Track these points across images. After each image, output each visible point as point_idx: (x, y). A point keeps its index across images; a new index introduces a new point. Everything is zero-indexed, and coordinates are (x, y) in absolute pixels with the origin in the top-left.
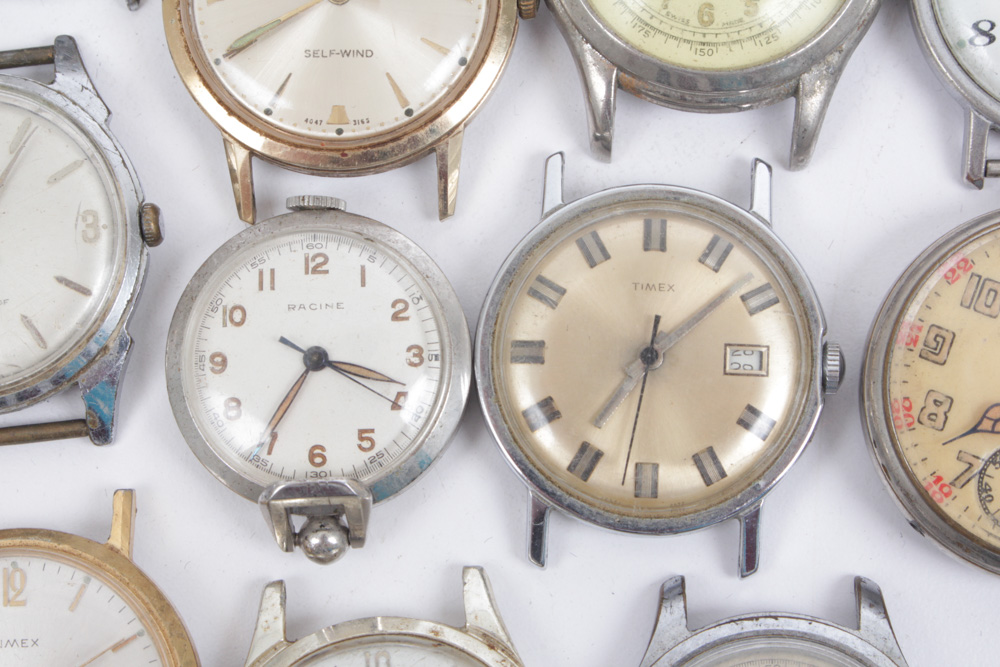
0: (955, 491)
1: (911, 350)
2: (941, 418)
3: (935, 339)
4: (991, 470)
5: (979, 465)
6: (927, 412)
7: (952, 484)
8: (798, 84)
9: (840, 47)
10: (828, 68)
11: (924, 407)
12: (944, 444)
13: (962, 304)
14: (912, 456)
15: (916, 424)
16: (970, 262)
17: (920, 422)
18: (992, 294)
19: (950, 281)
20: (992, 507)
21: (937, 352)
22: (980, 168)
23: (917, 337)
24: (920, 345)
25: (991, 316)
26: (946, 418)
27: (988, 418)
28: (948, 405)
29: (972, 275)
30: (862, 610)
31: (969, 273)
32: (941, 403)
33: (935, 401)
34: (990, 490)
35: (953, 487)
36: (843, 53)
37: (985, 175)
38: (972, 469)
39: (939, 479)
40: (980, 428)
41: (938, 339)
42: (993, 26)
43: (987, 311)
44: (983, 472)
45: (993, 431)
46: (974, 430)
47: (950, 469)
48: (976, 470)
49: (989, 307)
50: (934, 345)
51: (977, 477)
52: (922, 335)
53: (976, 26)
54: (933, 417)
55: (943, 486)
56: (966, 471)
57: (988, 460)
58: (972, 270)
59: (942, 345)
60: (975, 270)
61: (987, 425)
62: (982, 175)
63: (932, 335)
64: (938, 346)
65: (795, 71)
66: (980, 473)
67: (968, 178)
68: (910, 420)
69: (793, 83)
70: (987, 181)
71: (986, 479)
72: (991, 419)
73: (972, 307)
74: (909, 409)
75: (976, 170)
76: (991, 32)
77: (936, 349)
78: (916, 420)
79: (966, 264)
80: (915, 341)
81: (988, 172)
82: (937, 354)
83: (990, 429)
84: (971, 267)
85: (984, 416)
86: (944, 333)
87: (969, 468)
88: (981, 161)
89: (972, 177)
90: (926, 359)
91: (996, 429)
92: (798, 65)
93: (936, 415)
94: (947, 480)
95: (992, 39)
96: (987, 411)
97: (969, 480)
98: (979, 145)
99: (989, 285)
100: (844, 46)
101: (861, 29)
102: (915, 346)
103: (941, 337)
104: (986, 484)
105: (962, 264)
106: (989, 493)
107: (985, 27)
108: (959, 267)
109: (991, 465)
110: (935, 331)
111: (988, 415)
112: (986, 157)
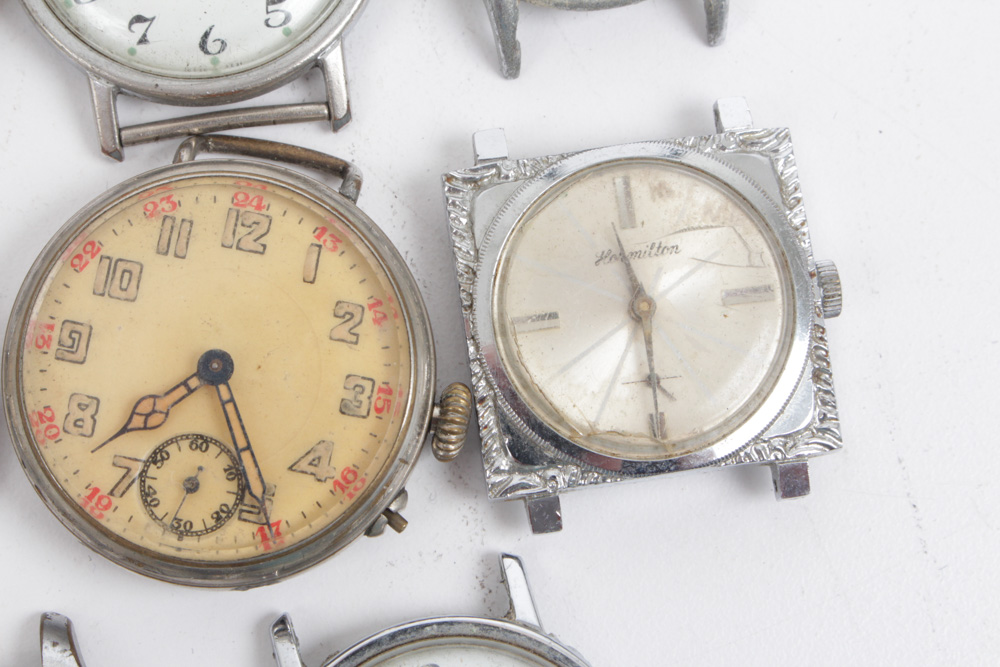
0: (115, 501)
1: (46, 353)
2: (89, 422)
3: (70, 336)
4: (152, 470)
5: (138, 468)
6: (71, 419)
7: (111, 493)
11: (68, 414)
12: (92, 452)
13: (94, 293)
14: (61, 473)
15: (62, 435)
16: (97, 244)
17: (65, 431)
18: (127, 275)
19: (77, 268)
20: (159, 512)
21: (74, 350)
22: (114, 138)
23: (50, 338)
24: (54, 345)
25: (126, 300)
26: (95, 421)
27: (138, 414)
28: (95, 407)
29: (102, 258)
30: (44, 651)
31: (98, 257)
32: (87, 406)
33: (79, 405)
34: (155, 492)
35: (111, 497)
37: (121, 145)
38: (131, 473)
39: (96, 490)
40: (130, 427)
41: (74, 335)
43: (123, 295)
44: (143, 474)
45: (145, 428)
46: (124, 430)
47: (105, 476)
48: (136, 473)
49: (126, 290)
50: (69, 343)
51: (137, 482)
52: (55, 334)
54: (79, 423)
55: (100, 498)
56: (124, 477)
57: (148, 461)
58: (101, 253)
59: (79, 340)
60: (103, 252)
61: (138, 421)
62: (118, 147)
63: (66, 333)
64: (75, 343)
66: (141, 475)
67: (104, 151)
68: (54, 431)
70: (127, 151)
71: (149, 482)
72: (141, 415)
73: (106, 295)
74: (51, 419)
75: (109, 141)
77: (72, 347)
78: (61, 429)
79: (93, 247)
80: (47, 342)
81: (124, 142)
82: (73, 352)
83: (142, 426)
84: (99, 250)
85: (133, 413)
86: (78, 328)
87: (127, 473)
88: (113, 132)
89: (106, 149)
90: (63, 360)
91: (149, 425)
93: (81, 420)
94: (105, 490)
96: (135, 407)
97: (130, 485)
98: (109, 114)
99: (121, 266)
102: (48, 346)
103: (76, 332)
104: (150, 487)
105: (89, 248)
106: (154, 497)
108: (86, 252)
109: (152, 465)
110: (69, 327)
111: (137, 411)
112: (118, 124)
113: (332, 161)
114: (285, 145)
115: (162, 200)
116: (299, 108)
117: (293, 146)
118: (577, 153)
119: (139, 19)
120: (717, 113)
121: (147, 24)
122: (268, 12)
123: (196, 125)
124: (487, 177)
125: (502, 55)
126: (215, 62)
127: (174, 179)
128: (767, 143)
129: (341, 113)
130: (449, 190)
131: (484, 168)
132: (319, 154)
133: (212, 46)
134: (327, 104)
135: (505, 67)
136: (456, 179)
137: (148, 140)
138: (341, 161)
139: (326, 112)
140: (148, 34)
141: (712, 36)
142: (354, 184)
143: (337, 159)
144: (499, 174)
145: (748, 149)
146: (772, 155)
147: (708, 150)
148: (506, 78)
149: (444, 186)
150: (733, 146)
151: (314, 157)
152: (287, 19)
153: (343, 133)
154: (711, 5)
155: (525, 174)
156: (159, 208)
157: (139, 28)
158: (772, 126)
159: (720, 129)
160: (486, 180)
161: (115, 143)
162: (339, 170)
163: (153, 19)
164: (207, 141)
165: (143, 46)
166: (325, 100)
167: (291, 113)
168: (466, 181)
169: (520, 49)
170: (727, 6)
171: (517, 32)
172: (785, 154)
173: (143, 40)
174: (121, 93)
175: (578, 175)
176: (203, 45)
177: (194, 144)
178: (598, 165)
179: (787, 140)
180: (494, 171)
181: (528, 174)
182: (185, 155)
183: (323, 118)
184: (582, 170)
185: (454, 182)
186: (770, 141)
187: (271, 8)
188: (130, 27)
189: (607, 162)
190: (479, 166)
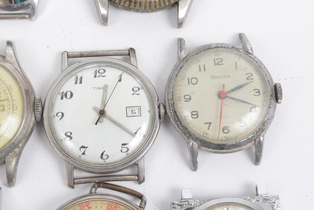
8: (5, 160)
9: (19, 146)
10: (15, 153)
22: (72, 182)
36: (20, 148)
37: (74, 184)
42: (71, 134)
53: (66, 134)
62: (73, 184)
65: (2, 156)
67: (69, 186)
69: (3, 159)
70: (75, 186)
75: (70, 183)
76: (71, 136)
81: (75, 183)
88: (72, 180)
89: (69, 185)
92: (3, 154)
95: (71, 138)
98: (70, 174)
100: (20, 145)
101: (26, 139)
107: (69, 134)
112: (73, 178)
113: (138, 194)
114: (124, 187)
115: (86, 206)
116: (129, 177)
117: (126, 188)
118: (213, 199)
119: (83, 147)
120: (257, 189)
121: (85, 149)
122: (122, 148)
123: (97, 180)
124: (185, 204)
125: (192, 165)
126: (105, 162)
127: (90, 200)
128: (271, 200)
129: (142, 179)
130: (173, 207)
131: (184, 201)
132: (134, 191)
133: (104, 157)
134: (138, 176)
135: (193, 168)
136: (176, 204)
137: (82, 183)
138: (141, 194)
139: (137, 178)
140: (85, 152)
141: (257, 163)
142: (144, 203)
143: (139, 193)
144: (189, 204)
145: (266, 201)
146: (273, 204)
147: (254, 201)
148: (193, 171)
149: (171, 206)
150: (261, 200)
151: (132, 192)
152: (128, 150)
153: (142, 185)
154: (257, 155)
155: (197, 205)
156: (84, 209)
157: (83, 150)
158: (273, 194)
159: (257, 195)
160: (185, 205)
161: (72, 184)
162: (140, 197)
163: (87, 147)
164: (100, 185)
165: (84, 155)
166: (137, 175)
167: (127, 178)
168: (178, 205)
169: (198, 164)
170: (262, 155)
171: (197, 159)
172: (277, 204)
173: (84, 153)
174: (75, 168)
175: (213, 206)
176: (102, 157)
177: (96, 186)
178: (219, 204)
179: (278, 199)
180: (187, 202)
181: (198, 204)
182: (93, 190)
183: (136, 180)
184: (214, 205)
185: (175, 205)
186: (273, 199)
187: (123, 146)
188: (80, 149)
189: (222, 203)
190: (182, 201)
